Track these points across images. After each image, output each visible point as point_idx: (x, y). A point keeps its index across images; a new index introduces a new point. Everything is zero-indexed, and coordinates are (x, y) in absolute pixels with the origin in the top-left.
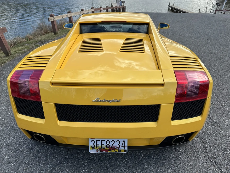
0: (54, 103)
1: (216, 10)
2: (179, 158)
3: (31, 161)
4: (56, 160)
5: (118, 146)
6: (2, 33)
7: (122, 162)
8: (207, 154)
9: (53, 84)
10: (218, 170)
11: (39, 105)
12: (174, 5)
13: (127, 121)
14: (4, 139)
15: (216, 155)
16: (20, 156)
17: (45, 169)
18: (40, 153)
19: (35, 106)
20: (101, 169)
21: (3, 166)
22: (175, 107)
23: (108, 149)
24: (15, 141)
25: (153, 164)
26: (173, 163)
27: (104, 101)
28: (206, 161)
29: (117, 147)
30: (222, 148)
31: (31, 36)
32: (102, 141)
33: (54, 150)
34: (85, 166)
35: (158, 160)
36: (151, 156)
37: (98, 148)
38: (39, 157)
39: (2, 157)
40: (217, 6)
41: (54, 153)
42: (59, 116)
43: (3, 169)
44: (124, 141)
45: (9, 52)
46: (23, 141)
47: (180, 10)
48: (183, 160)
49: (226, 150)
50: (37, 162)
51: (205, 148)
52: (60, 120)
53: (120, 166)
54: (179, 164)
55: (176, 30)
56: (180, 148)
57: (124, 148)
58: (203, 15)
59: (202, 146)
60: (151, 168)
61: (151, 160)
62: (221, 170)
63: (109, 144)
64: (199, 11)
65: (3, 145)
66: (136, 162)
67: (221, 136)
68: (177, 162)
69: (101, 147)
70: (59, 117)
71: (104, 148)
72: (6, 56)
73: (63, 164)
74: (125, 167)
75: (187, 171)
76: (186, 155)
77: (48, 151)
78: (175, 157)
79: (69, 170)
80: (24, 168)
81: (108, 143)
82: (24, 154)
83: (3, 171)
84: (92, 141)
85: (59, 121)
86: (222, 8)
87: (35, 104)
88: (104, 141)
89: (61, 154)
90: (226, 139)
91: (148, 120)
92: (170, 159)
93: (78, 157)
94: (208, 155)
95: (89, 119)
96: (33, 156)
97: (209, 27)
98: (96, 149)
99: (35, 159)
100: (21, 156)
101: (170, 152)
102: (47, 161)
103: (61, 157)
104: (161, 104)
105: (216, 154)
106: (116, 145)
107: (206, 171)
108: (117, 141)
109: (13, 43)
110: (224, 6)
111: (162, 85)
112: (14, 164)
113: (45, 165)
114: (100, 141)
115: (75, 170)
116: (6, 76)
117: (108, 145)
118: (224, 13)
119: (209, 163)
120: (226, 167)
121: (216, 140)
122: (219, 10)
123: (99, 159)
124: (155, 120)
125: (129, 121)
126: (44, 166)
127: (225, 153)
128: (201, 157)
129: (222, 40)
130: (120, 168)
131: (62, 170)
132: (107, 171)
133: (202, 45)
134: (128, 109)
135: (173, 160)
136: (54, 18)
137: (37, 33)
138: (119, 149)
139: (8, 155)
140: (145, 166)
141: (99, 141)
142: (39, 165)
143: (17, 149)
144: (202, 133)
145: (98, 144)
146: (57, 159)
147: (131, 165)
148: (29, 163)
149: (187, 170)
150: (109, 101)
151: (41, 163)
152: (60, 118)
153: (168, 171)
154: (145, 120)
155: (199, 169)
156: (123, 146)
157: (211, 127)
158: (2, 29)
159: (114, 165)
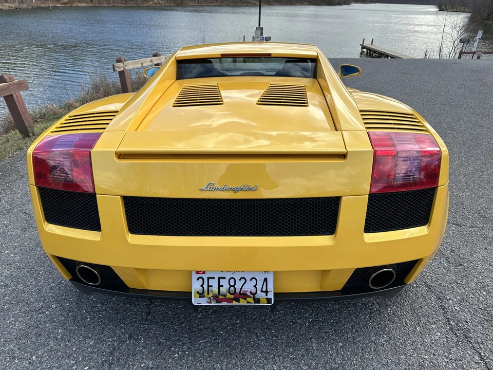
0: (121, 196)
1: (461, 53)
2: (387, 329)
3: (68, 334)
4: (122, 333)
5: (254, 291)
6: (18, 91)
7: (264, 336)
8: (448, 321)
9: (121, 156)
10: (473, 353)
11: (89, 202)
12: (372, 44)
13: (272, 234)
14: (13, 291)
15: (467, 322)
16: (44, 325)
17: (98, 351)
18: (88, 319)
19: (82, 203)
20: (219, 350)
21: (9, 344)
22: (372, 204)
23: (232, 296)
24: (36, 296)
25: (330, 341)
26: (373, 339)
27: (224, 190)
28: (447, 335)
29: (251, 292)
30: (480, 309)
31: (77, 102)
32: (219, 278)
33: (117, 314)
34: (184, 344)
35: (341, 332)
36: (325, 326)
37: (211, 295)
38: (84, 327)
39: (7, 327)
40: (463, 45)
41: (117, 319)
42: (130, 223)
43: (9, 350)
44: (266, 280)
45: (29, 130)
46: (52, 296)
47: (385, 53)
48: (396, 333)
49: (488, 313)
50: (81, 335)
51: (443, 309)
52: (133, 231)
53: (259, 344)
54: (386, 341)
55: (377, 88)
56: (389, 309)
57: (267, 295)
58: (433, 61)
59: (437, 306)
60: (326, 348)
61: (325, 333)
62: (480, 354)
63: (234, 286)
64: (426, 55)
65: (10, 303)
66: (292, 336)
67: (477, 286)
68: (383, 336)
69: (217, 293)
70: (130, 226)
71: (225, 296)
72: (24, 138)
73: (136, 341)
74: (269, 346)
75: (405, 354)
76: (401, 323)
77: (104, 316)
78: (378, 327)
79: (149, 353)
80: (52, 347)
81: (232, 283)
82: (54, 320)
83: (9, 354)
84: (198, 279)
85: (130, 234)
86: (473, 49)
87: (82, 200)
88: (224, 278)
89: (133, 320)
90: (488, 292)
91: (316, 231)
92: (368, 331)
93: (168, 326)
94: (450, 324)
95: (193, 229)
96: (73, 326)
97: (446, 82)
98: (207, 297)
99: (76, 332)
100: (47, 325)
101: (367, 317)
102: (102, 334)
103: (133, 326)
104: (341, 197)
105: (468, 320)
106: (249, 287)
107: (446, 354)
108: (251, 280)
109: (38, 116)
110: (476, 44)
111: (343, 156)
112: (32, 341)
113: (98, 343)
114: (216, 280)
115: (162, 353)
116: (21, 174)
117: (232, 288)
118: (479, 58)
119: (452, 339)
120: (489, 346)
121: (467, 294)
122: (467, 53)
123: (214, 331)
124: (330, 232)
125: (275, 233)
126: (96, 343)
127: (487, 320)
128: (434, 326)
129: (475, 106)
130: (259, 348)
131: (134, 351)
132: (231, 354)
133: (431, 115)
134: (274, 208)
135: (373, 332)
136: (125, 66)
137: (88, 97)
138: (257, 296)
139: (21, 321)
140: (314, 345)
141: (214, 278)
142: (86, 343)
143: (39, 311)
144: (437, 281)
145: (212, 286)
146: (123, 330)
147: (282, 343)
148: (63, 339)
149: (405, 352)
150: (235, 190)
151: (89, 338)
152: (133, 228)
153: (363, 353)
154: (310, 232)
155: (431, 350)
156: (264, 289)
157: (456, 270)
158: (19, 84)
159: (246, 342)
